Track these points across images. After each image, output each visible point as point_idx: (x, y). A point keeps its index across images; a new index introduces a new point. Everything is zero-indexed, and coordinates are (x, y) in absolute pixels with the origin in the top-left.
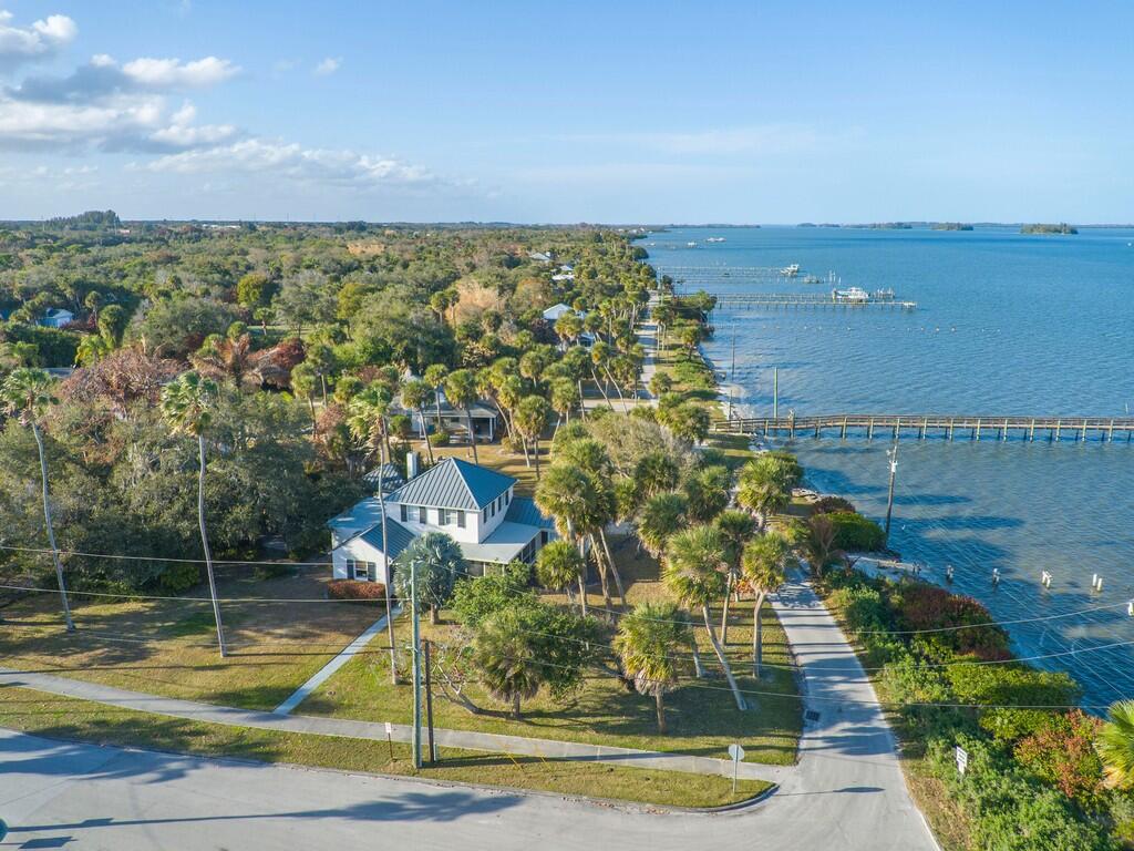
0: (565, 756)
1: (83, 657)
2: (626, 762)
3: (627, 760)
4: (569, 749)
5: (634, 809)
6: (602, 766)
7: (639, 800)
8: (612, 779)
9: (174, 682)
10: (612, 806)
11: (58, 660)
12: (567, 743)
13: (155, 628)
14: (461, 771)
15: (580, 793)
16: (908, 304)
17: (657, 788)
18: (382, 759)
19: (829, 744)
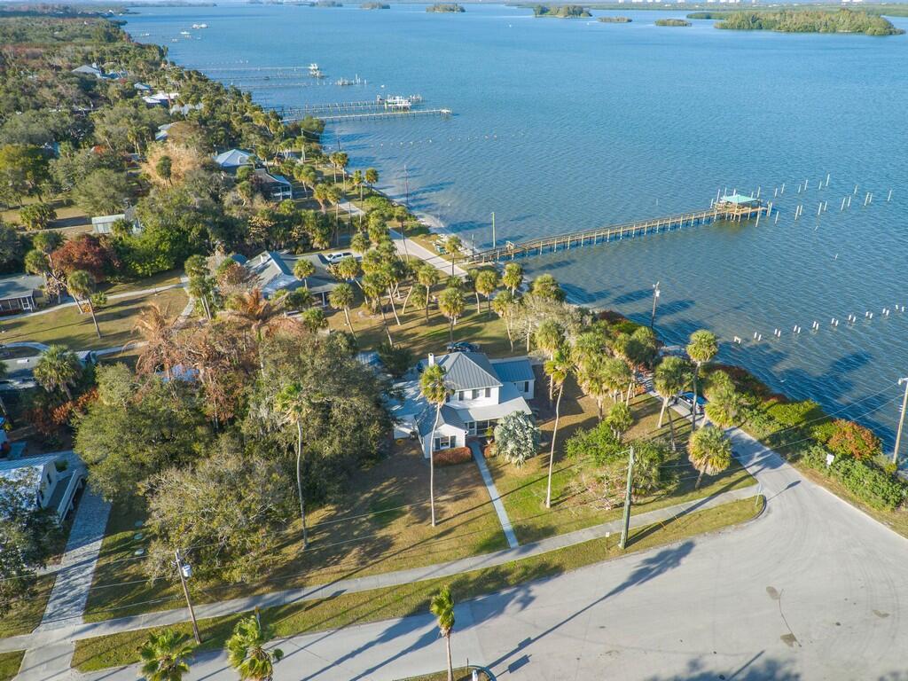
2: (699, 509)
5: (728, 530)
6: (694, 515)
7: (727, 525)
8: (705, 519)
10: (720, 533)
13: (364, 522)
14: (643, 542)
15: (703, 532)
16: (445, 111)
17: (728, 516)
18: (601, 550)
19: (759, 468)
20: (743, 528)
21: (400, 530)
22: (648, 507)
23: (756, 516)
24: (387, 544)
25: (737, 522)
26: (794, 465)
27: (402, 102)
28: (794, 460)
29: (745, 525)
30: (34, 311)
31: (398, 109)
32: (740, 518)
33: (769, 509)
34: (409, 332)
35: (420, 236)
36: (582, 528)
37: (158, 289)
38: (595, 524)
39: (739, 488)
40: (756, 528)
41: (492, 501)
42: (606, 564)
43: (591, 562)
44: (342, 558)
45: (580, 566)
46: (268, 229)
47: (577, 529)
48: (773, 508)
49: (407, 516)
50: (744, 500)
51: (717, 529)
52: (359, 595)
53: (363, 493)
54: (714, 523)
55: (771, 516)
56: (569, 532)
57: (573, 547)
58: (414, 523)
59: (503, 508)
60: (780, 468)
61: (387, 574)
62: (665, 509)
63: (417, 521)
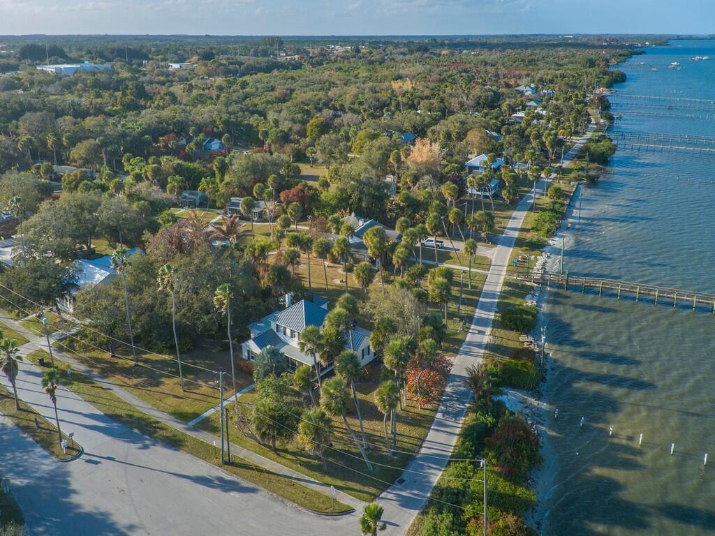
0: (281, 473)
1: (136, 381)
2: (302, 483)
3: (304, 482)
4: (285, 470)
6: (291, 482)
7: (294, 501)
8: (290, 489)
10: (282, 501)
11: (126, 380)
12: (286, 468)
13: (168, 371)
14: (238, 470)
15: (274, 492)
17: (305, 498)
18: (212, 456)
19: (394, 498)
20: (299, 511)
21: (171, 383)
23: (319, 512)
24: (157, 384)
25: (302, 505)
26: (420, 516)
29: (305, 511)
32: (310, 505)
33: (340, 518)
43: (198, 457)
51: (284, 498)
54: (290, 494)
60: (406, 509)
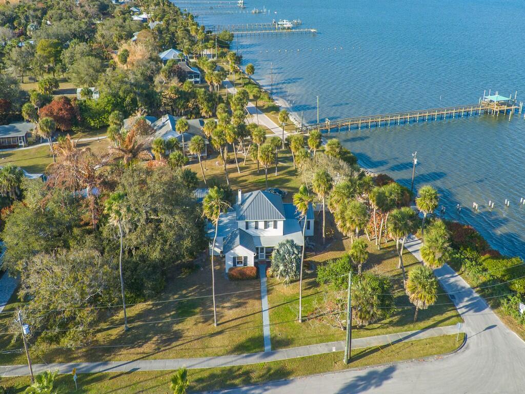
2: (413, 338)
3: (412, 337)
5: (431, 359)
6: (407, 343)
7: (431, 355)
8: (415, 348)
9: (207, 347)
13: (168, 317)
14: (363, 360)
15: (410, 358)
16: (313, 30)
17: (433, 347)
18: (330, 364)
19: (467, 309)
20: (443, 359)
21: (190, 326)
22: (374, 332)
23: (455, 351)
24: (178, 336)
25: (439, 354)
26: (496, 310)
27: (287, 24)
28: (496, 306)
29: (445, 357)
30: (25, 147)
31: (284, 28)
32: (443, 350)
33: (468, 346)
34: (244, 178)
35: (272, 112)
36: (321, 342)
37: (100, 138)
38: (331, 340)
39: (448, 325)
40: (454, 361)
41: (262, 311)
42: (329, 376)
43: (320, 372)
44: (146, 342)
45: (310, 374)
46: (174, 101)
47: (317, 343)
48: (471, 345)
49: (196, 316)
50: (450, 335)
51: (423, 357)
52: (149, 373)
53: (174, 295)
54: (421, 352)
55: (468, 352)
56: (311, 344)
57: (310, 357)
58: (200, 322)
59: (268, 318)
60: (483, 312)
61: (173, 360)
62: (387, 335)
63: (202, 321)
